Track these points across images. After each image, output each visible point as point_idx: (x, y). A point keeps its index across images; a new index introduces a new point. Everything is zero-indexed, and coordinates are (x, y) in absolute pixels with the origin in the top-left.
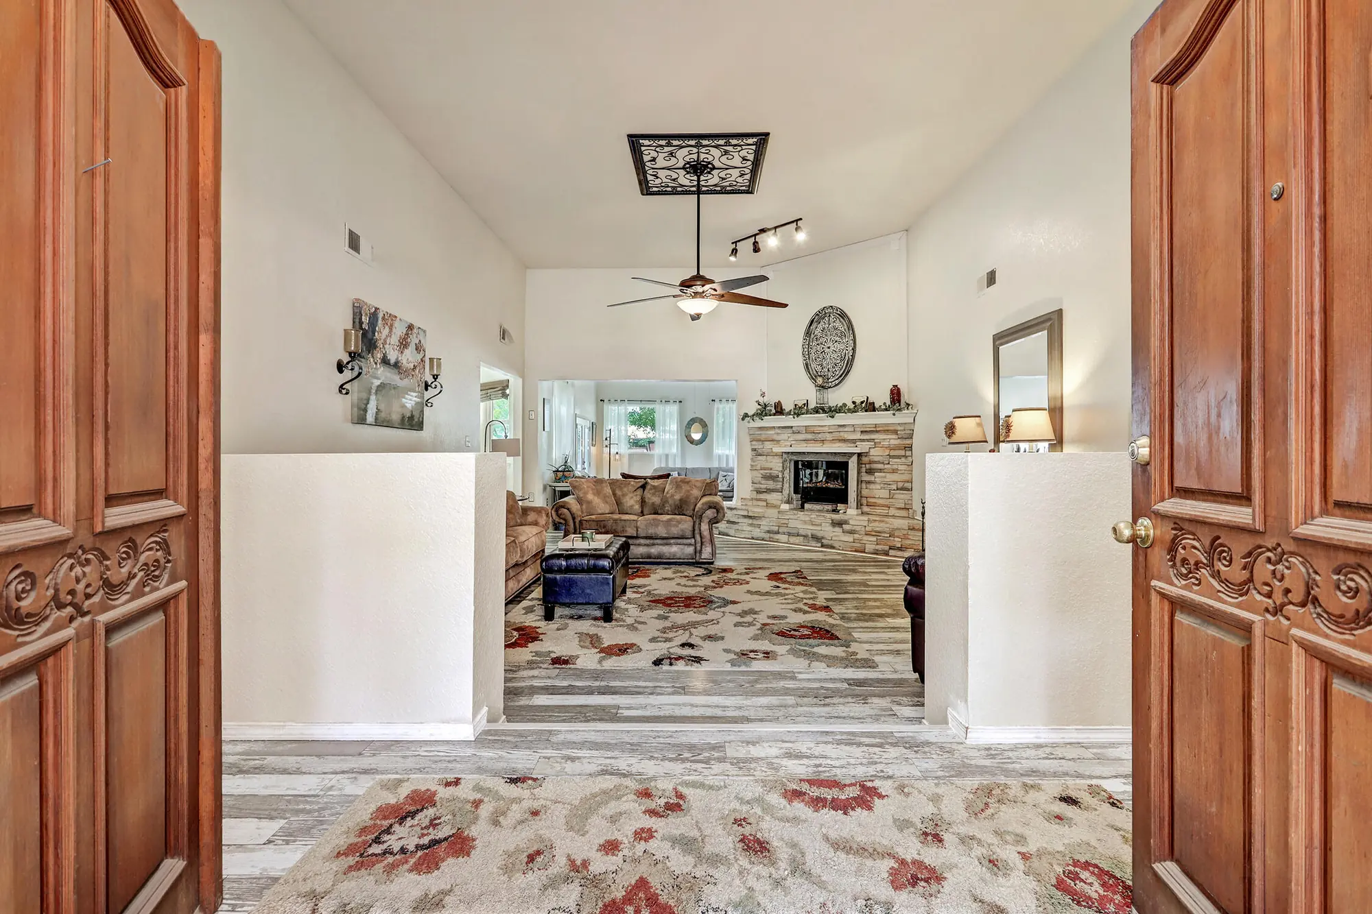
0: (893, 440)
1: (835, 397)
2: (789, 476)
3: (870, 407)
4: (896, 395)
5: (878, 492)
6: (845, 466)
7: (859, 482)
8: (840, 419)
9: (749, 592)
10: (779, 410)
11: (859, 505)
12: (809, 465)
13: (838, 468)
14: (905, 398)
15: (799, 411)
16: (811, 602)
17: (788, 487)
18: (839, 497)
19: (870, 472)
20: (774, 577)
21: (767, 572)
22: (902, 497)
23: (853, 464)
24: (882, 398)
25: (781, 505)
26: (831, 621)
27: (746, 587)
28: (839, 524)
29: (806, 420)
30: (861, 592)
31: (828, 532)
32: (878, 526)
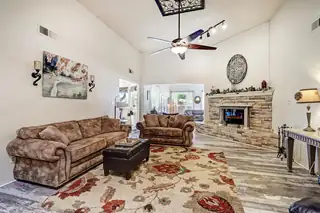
0: (263, 102)
1: (239, 87)
2: (221, 114)
3: (253, 89)
4: (264, 85)
5: (257, 121)
6: (243, 111)
7: (249, 117)
8: (241, 94)
9: (198, 164)
10: (218, 92)
11: (249, 126)
12: (230, 110)
13: (240, 112)
14: (268, 86)
15: (225, 92)
16: (224, 175)
17: (221, 117)
18: (240, 122)
19: (253, 114)
20: (211, 156)
21: (209, 152)
22: (268, 123)
23: (246, 110)
24: (258, 85)
25: (219, 124)
26: (232, 194)
27: (196, 161)
28: (240, 133)
29: (228, 95)
30: (250, 169)
31: (236, 135)
32: (257, 135)
